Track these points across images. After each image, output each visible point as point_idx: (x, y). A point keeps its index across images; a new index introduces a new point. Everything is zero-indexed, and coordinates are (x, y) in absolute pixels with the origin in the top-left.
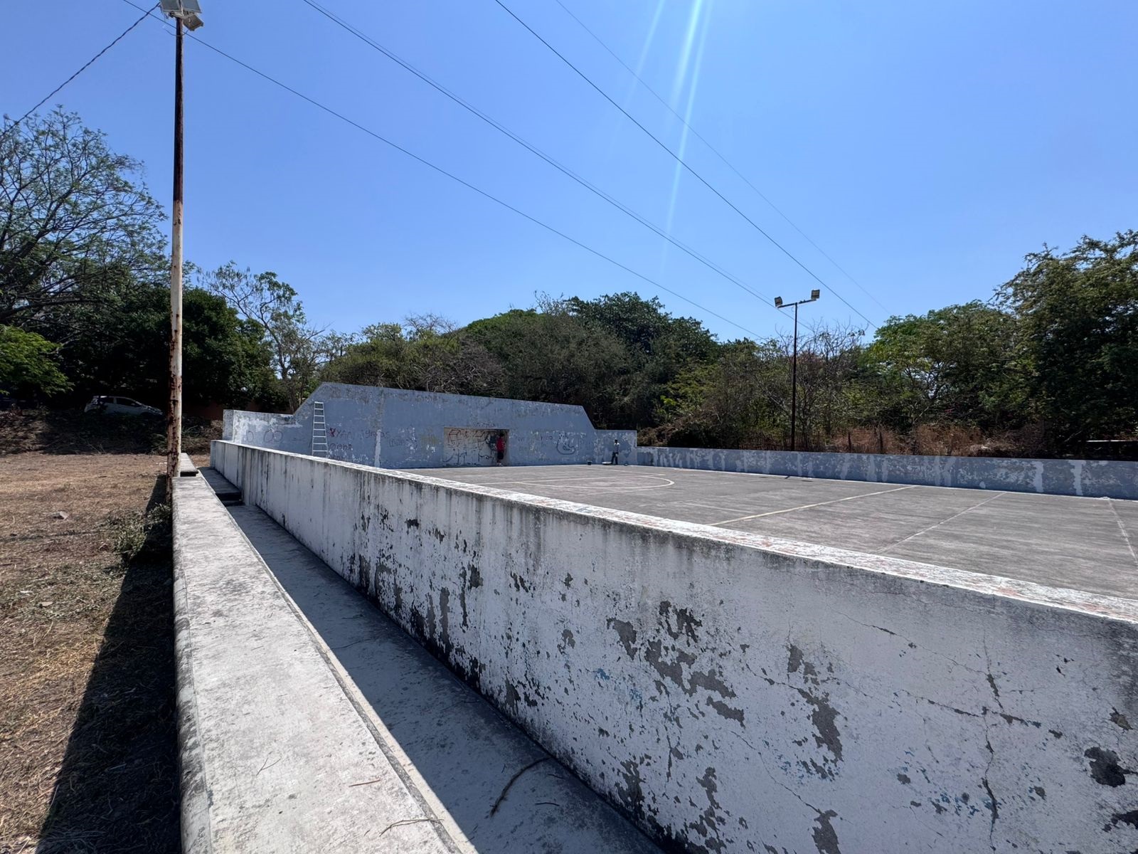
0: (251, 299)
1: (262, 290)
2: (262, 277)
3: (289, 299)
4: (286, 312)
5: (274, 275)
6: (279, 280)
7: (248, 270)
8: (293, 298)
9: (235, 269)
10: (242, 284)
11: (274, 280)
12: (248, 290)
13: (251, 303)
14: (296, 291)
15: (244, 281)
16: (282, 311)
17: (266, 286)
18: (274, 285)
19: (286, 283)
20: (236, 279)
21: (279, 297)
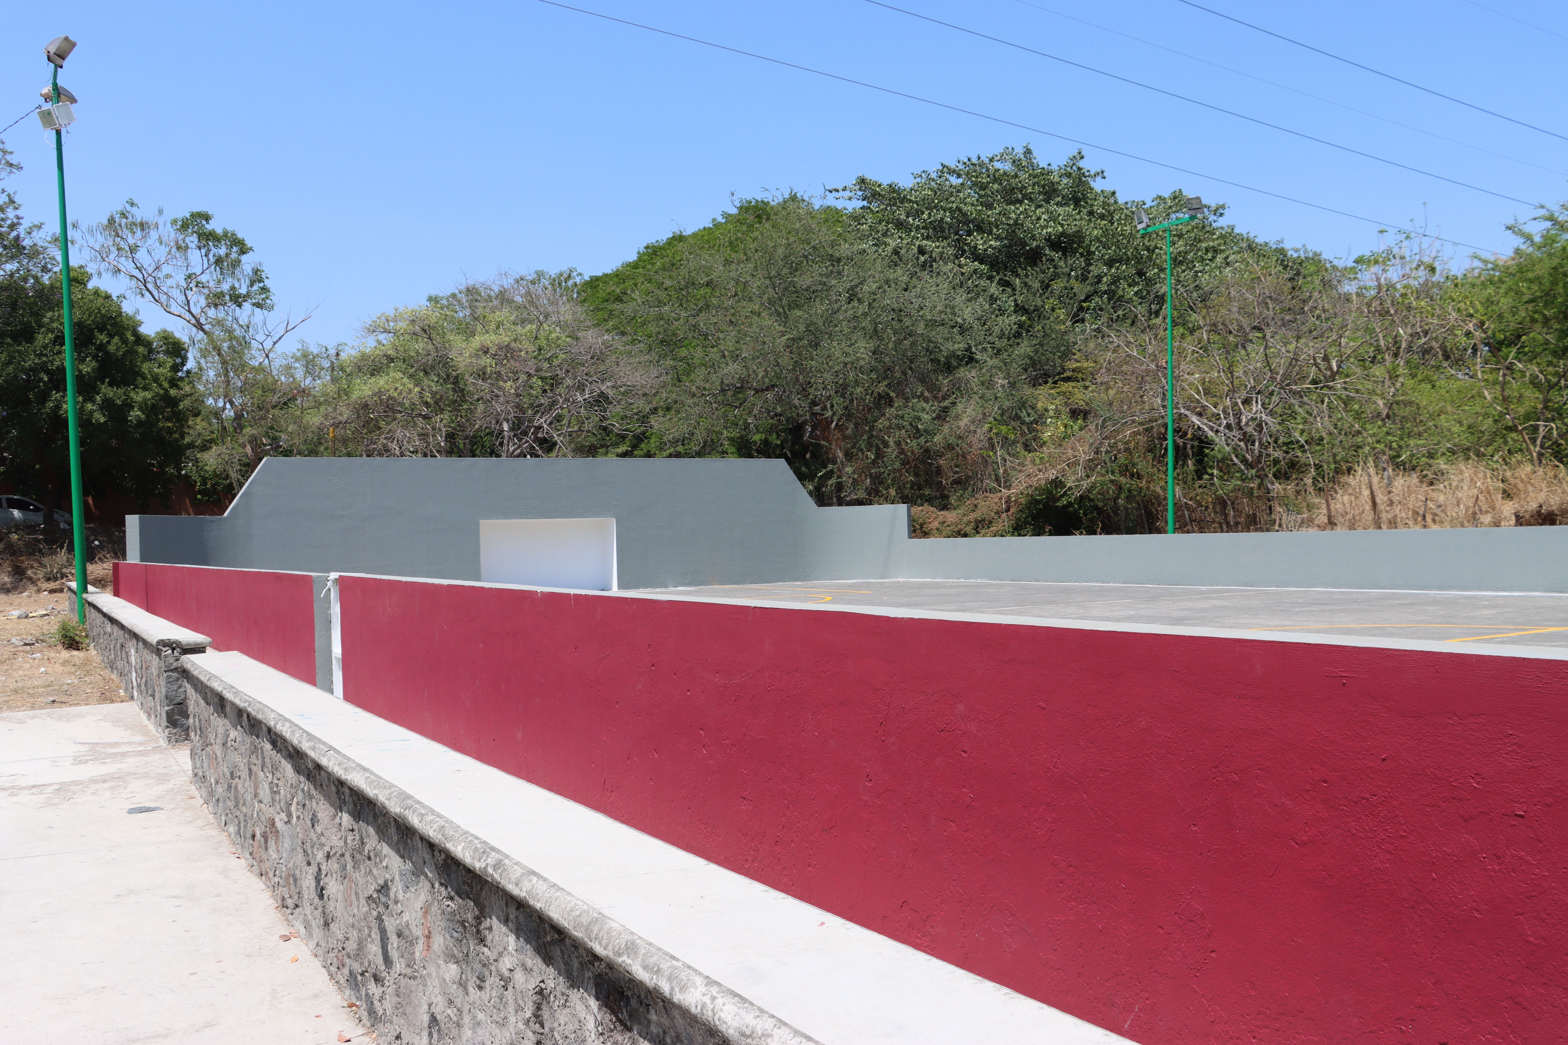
0: (166, 269)
1: (187, 247)
2: (185, 226)
3: (236, 264)
4: (233, 288)
5: (207, 218)
6: (216, 226)
7: (161, 212)
8: (244, 258)
9: (138, 215)
10: (149, 242)
11: (209, 227)
12: (161, 253)
13: (168, 276)
14: (249, 243)
15: (154, 235)
16: (225, 287)
17: (192, 240)
18: (208, 238)
19: (230, 229)
20: (139, 233)
21: (219, 261)
